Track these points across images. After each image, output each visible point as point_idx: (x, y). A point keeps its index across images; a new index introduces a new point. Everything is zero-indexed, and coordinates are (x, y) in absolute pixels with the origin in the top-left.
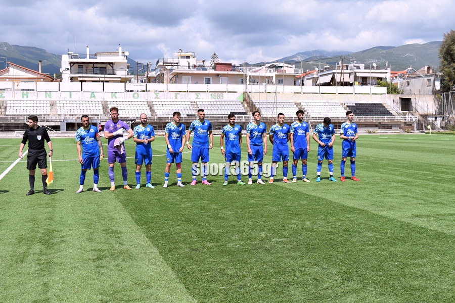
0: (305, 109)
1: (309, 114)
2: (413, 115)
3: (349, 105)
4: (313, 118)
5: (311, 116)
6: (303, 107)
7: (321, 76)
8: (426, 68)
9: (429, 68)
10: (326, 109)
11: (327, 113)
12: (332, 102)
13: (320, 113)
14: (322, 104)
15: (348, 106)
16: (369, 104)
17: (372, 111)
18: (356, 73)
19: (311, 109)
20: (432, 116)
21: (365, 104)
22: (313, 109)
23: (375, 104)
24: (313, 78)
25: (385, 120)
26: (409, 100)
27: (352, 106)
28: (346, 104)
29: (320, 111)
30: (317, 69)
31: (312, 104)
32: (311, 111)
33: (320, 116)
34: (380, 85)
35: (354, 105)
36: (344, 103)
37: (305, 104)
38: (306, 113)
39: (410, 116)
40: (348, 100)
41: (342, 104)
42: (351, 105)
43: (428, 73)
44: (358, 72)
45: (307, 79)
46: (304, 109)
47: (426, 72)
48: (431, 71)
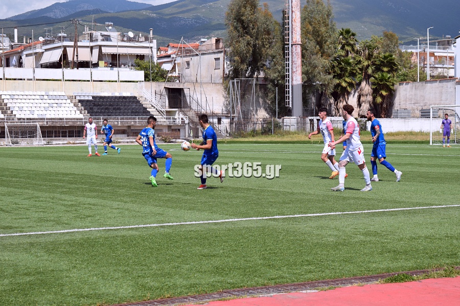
0: (8, 106)
1: (14, 113)
2: (185, 114)
3: (82, 98)
4: (19, 119)
5: (18, 116)
6: (6, 101)
7: (46, 50)
8: (213, 40)
9: (218, 41)
10: (43, 105)
11: (45, 112)
12: (55, 93)
13: (32, 112)
14: (38, 97)
15: (80, 101)
16: (116, 97)
17: (119, 109)
18: (100, 47)
19: (18, 105)
20: (213, 115)
21: (109, 97)
22: (22, 105)
23: (124, 97)
24: (36, 53)
25: (137, 122)
26: (180, 91)
27: (88, 101)
28: (78, 98)
29: (34, 109)
30: (41, 39)
31: (21, 97)
32: (17, 109)
33: (31, 116)
34: (138, 67)
35: (91, 98)
36: (74, 95)
37: (8, 97)
38: (9, 112)
39: (181, 116)
40: (82, 90)
41: (71, 98)
42: (86, 98)
43: (217, 48)
44: (104, 46)
45: (27, 55)
46: (6, 105)
47: (214, 47)
48: (221, 45)
